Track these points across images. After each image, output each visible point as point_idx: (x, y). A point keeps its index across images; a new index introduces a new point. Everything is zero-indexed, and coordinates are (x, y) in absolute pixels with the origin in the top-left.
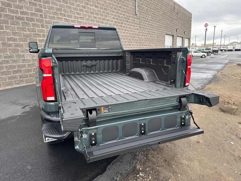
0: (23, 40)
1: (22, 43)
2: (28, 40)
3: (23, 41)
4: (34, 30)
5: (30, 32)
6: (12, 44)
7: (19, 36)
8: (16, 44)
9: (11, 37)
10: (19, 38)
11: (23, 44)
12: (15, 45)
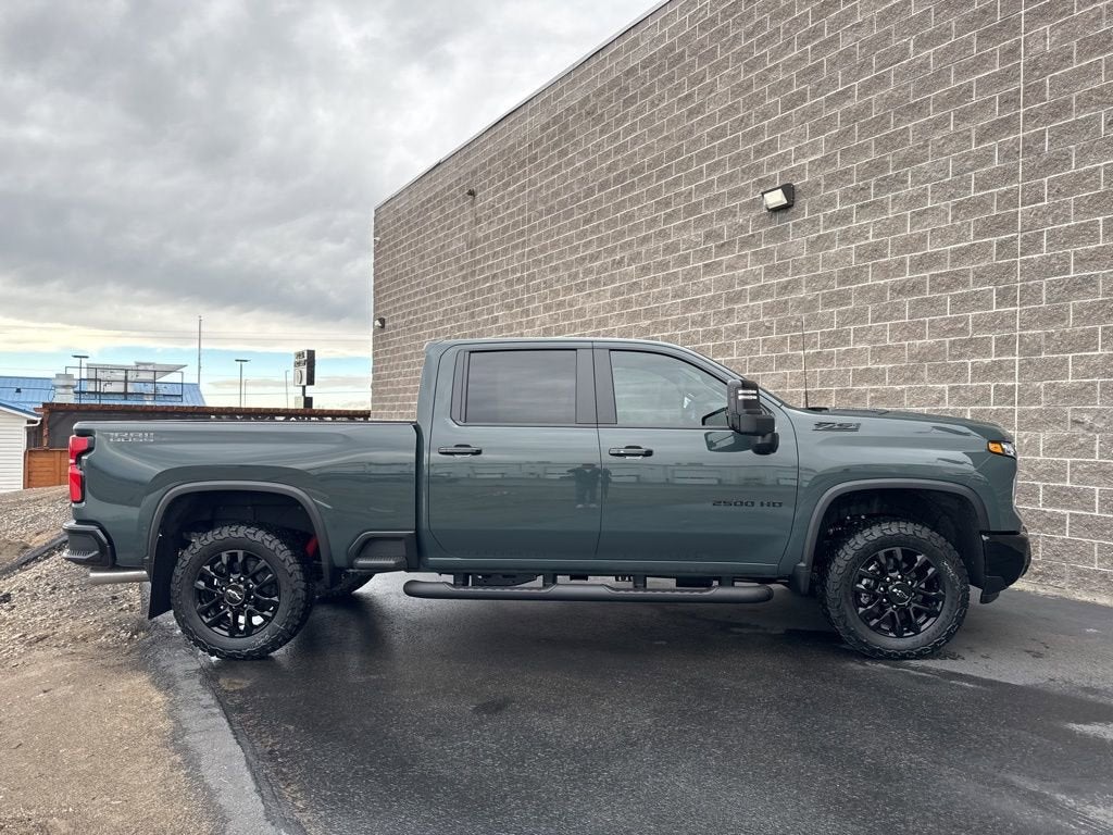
0: (908, 374)
1: (898, 388)
2: (926, 373)
3: (906, 381)
4: (960, 323)
5: (939, 335)
6: (865, 394)
7: (894, 360)
8: (877, 391)
9: (867, 369)
10: (891, 370)
11: (902, 391)
12: (876, 398)
